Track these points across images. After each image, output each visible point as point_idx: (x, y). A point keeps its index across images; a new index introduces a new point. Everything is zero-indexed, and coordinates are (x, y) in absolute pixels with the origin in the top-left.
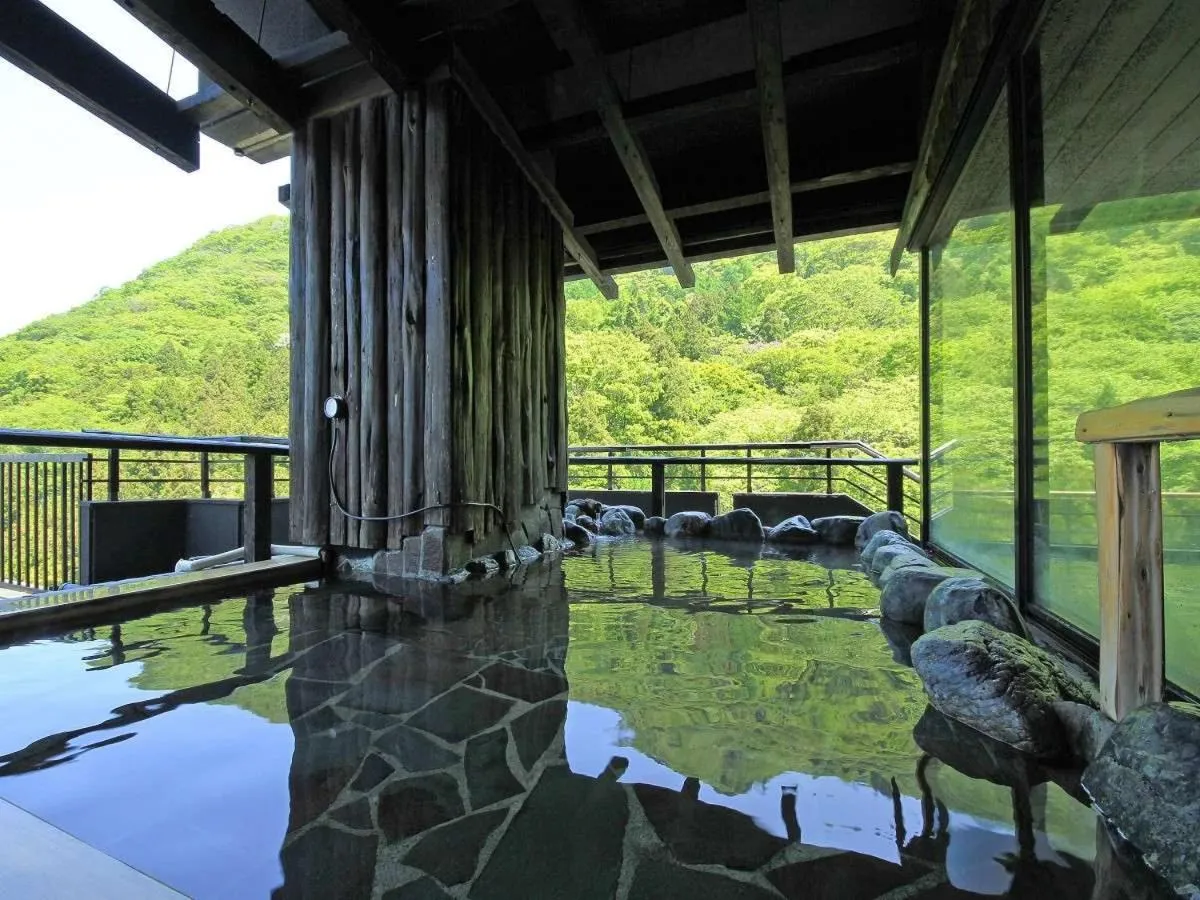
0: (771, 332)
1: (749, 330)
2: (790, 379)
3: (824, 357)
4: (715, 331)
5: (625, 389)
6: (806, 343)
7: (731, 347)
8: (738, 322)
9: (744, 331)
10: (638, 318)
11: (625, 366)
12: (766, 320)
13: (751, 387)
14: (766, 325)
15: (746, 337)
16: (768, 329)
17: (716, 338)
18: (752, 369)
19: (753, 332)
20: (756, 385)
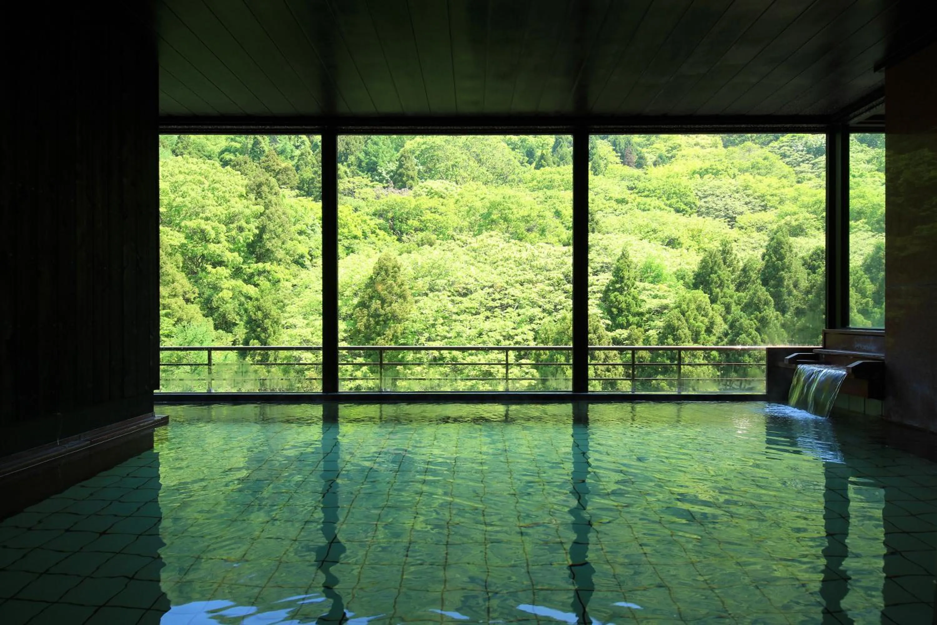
0: (405, 179)
1: (384, 174)
2: (411, 227)
3: (442, 209)
4: (353, 172)
5: (207, 227)
6: (431, 194)
7: (365, 189)
8: (375, 164)
9: (380, 174)
10: (266, 149)
11: (211, 201)
12: (401, 166)
13: (373, 232)
14: (400, 170)
15: (381, 181)
16: (401, 175)
17: (352, 179)
18: (379, 214)
19: (388, 177)
20: (378, 231)
